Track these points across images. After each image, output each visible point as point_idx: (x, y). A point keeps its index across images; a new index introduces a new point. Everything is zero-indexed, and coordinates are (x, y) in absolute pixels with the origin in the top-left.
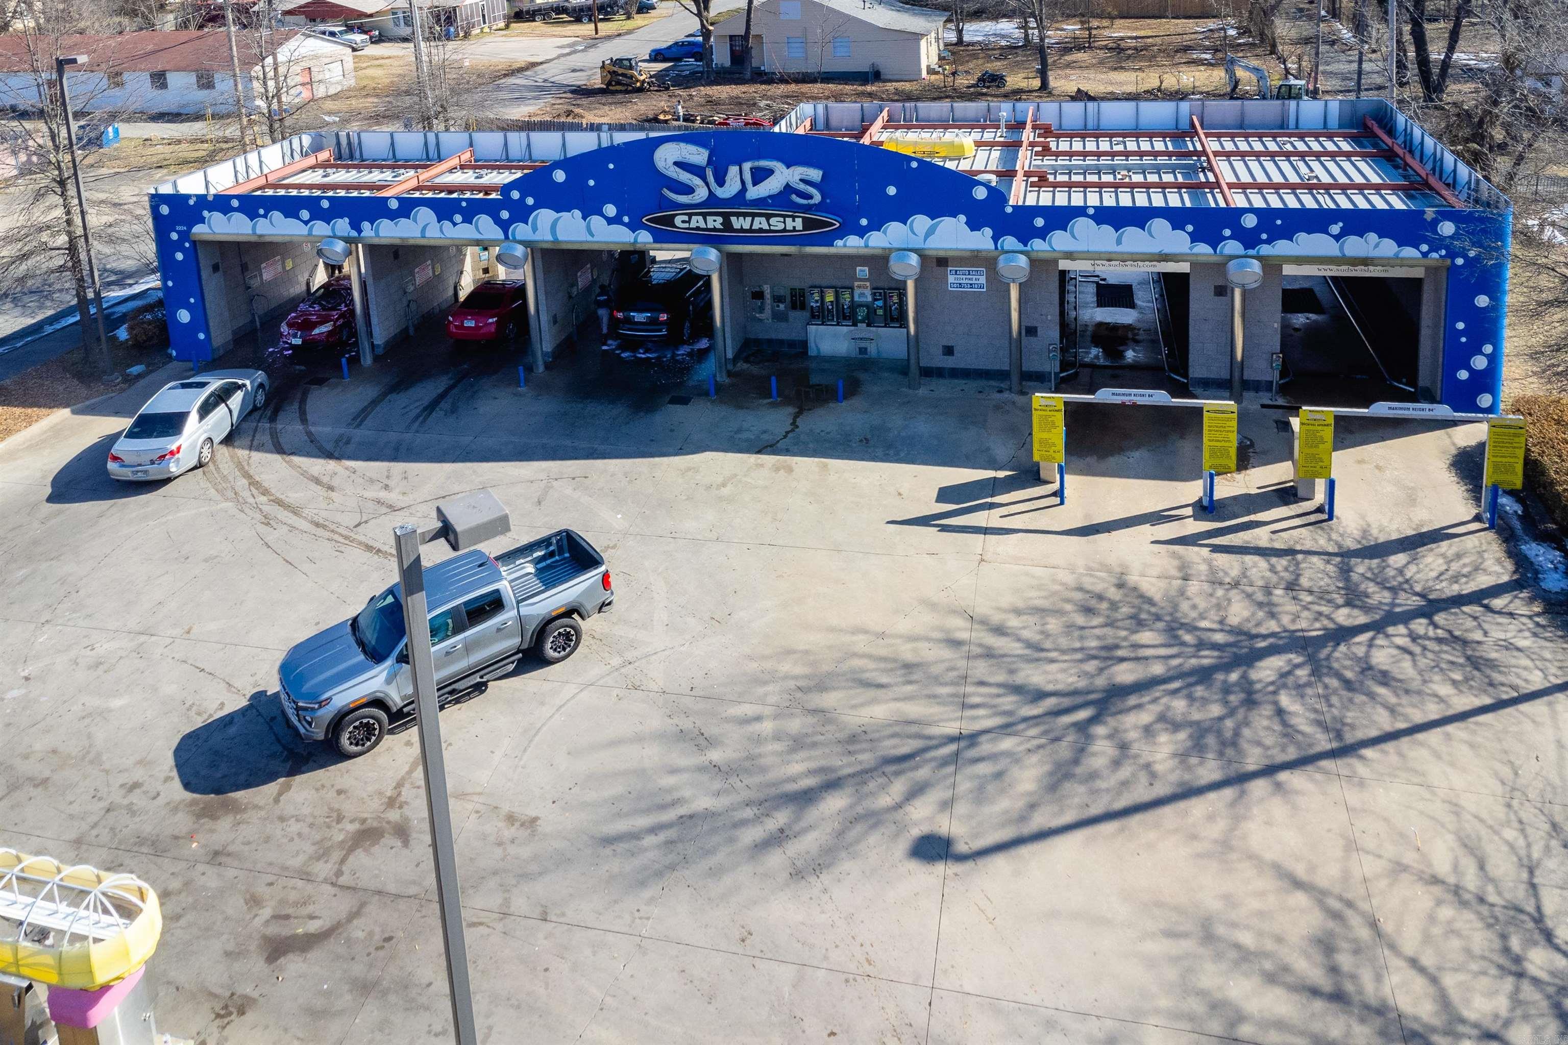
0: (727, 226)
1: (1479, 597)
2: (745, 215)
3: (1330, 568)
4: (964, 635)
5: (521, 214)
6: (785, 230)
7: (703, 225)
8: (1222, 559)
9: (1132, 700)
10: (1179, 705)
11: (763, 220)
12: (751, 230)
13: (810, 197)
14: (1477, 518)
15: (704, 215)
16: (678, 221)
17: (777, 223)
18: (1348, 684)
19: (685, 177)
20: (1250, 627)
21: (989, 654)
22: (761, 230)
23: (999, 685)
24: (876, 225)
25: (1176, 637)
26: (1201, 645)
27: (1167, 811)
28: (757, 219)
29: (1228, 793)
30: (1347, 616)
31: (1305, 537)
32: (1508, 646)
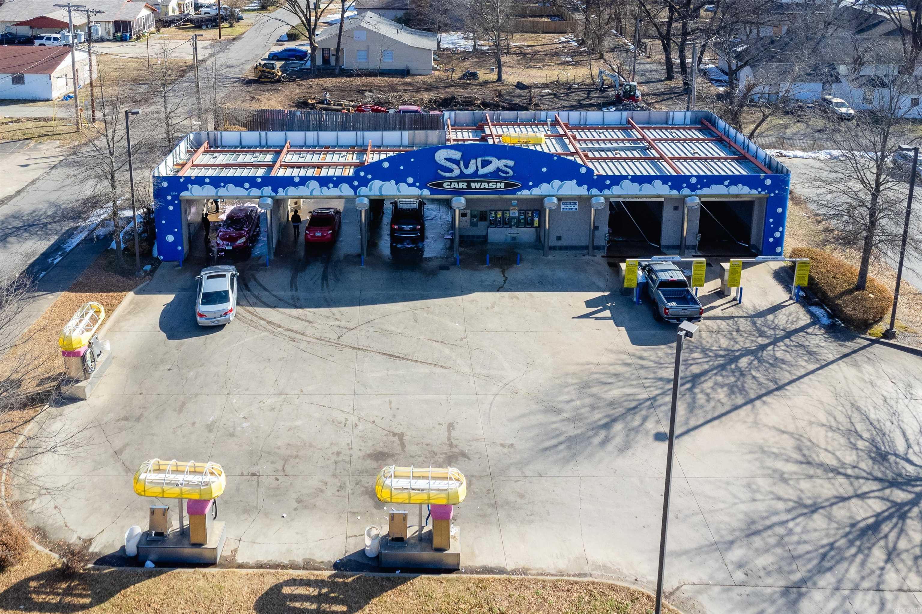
0: (469, 186)
1: (802, 329)
2: (477, 182)
3: (749, 323)
4: (630, 361)
5: (365, 183)
6: (496, 188)
7: (457, 186)
8: (709, 322)
9: (703, 379)
10: (719, 379)
11: (486, 184)
12: (480, 189)
13: (508, 173)
14: (791, 298)
15: (458, 182)
16: (445, 185)
17: (492, 185)
18: (772, 365)
19: (449, 165)
20: (730, 347)
21: (643, 367)
22: (485, 188)
23: (653, 378)
24: (536, 185)
25: (707, 354)
26: (717, 356)
28: (483, 184)
29: (749, 407)
30: (761, 341)
31: (733, 311)
32: (818, 346)
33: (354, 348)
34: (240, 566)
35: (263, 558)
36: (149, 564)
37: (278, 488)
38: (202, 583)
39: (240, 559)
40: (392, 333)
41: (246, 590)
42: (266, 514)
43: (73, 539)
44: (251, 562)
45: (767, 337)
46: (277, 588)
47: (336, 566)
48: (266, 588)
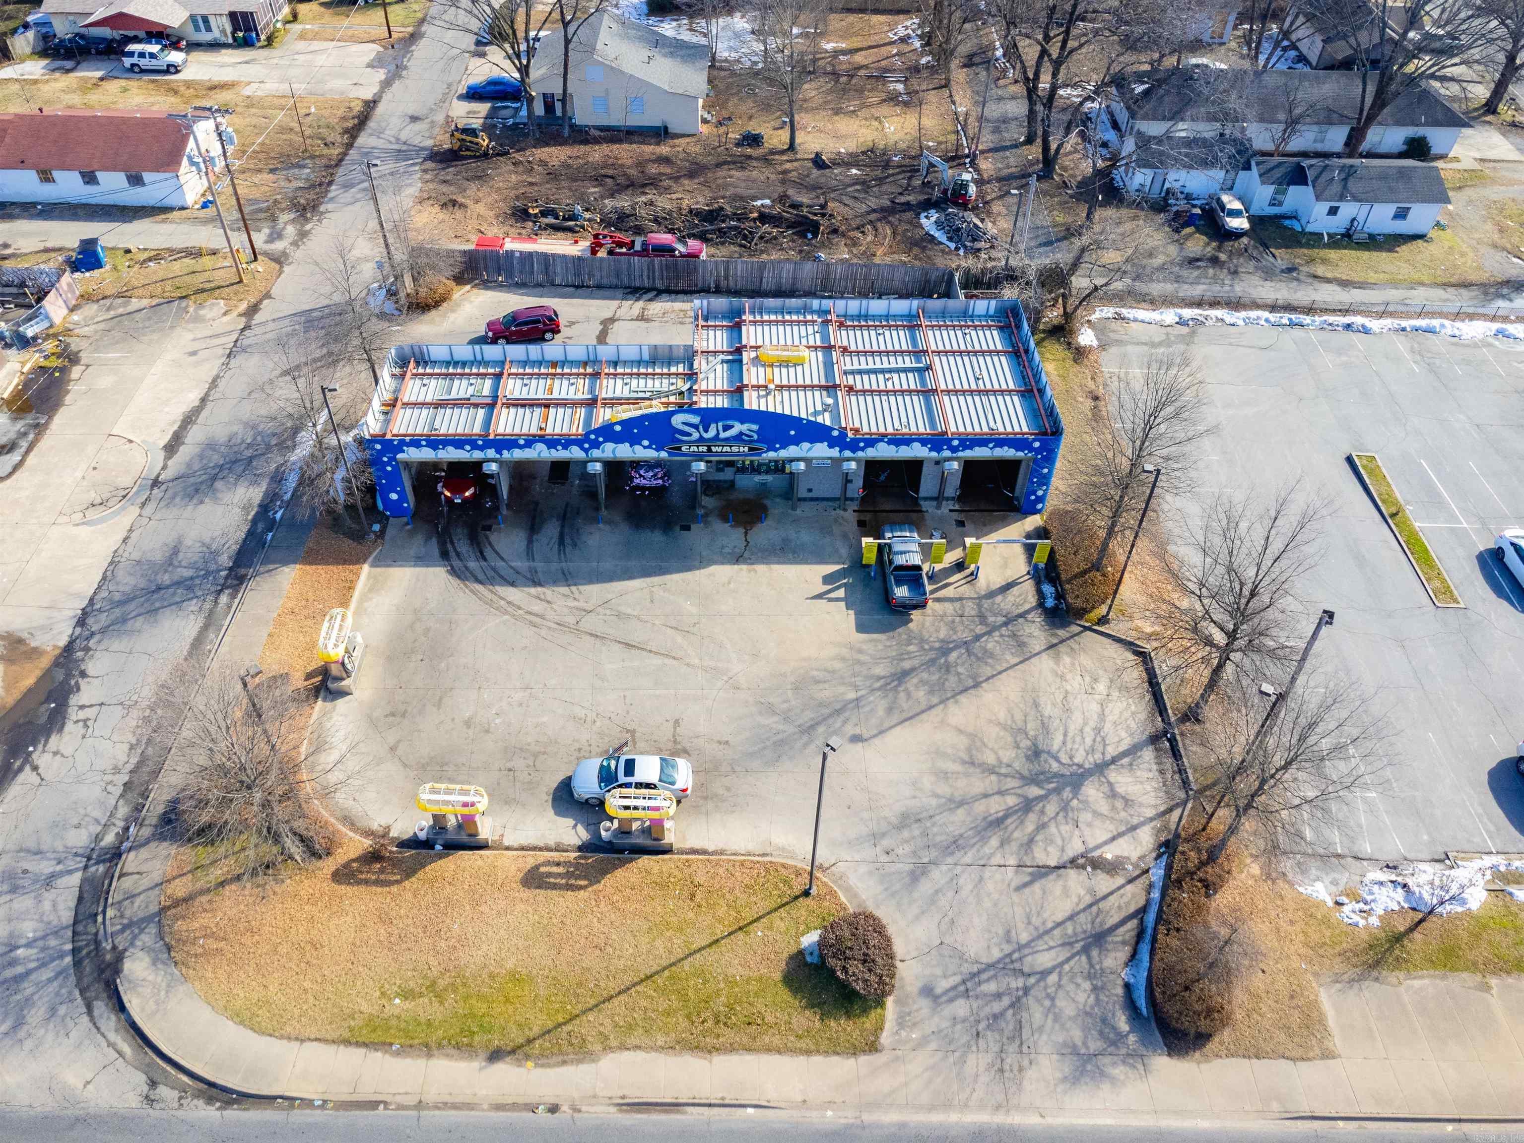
0: (710, 450)
1: (1024, 614)
2: (719, 446)
3: (975, 606)
5: (596, 445)
6: (739, 452)
8: (935, 606)
9: (910, 675)
10: (925, 675)
12: (721, 451)
13: (752, 437)
14: (1028, 573)
15: (698, 445)
16: (684, 448)
17: (735, 448)
18: (979, 658)
19: (687, 429)
20: (947, 638)
21: (858, 662)
22: (726, 451)
23: (865, 675)
25: (923, 646)
26: (931, 649)
27: (924, 716)
28: (724, 447)
29: (941, 706)
30: (980, 630)
31: (966, 590)
32: (1031, 636)
33: (591, 635)
34: (507, 848)
35: (524, 842)
36: (438, 847)
37: (530, 783)
38: (480, 863)
39: (506, 843)
40: (628, 617)
41: (513, 868)
42: (524, 805)
43: (375, 826)
44: (516, 845)
45: (987, 625)
46: (537, 867)
47: (580, 849)
48: (529, 867)
